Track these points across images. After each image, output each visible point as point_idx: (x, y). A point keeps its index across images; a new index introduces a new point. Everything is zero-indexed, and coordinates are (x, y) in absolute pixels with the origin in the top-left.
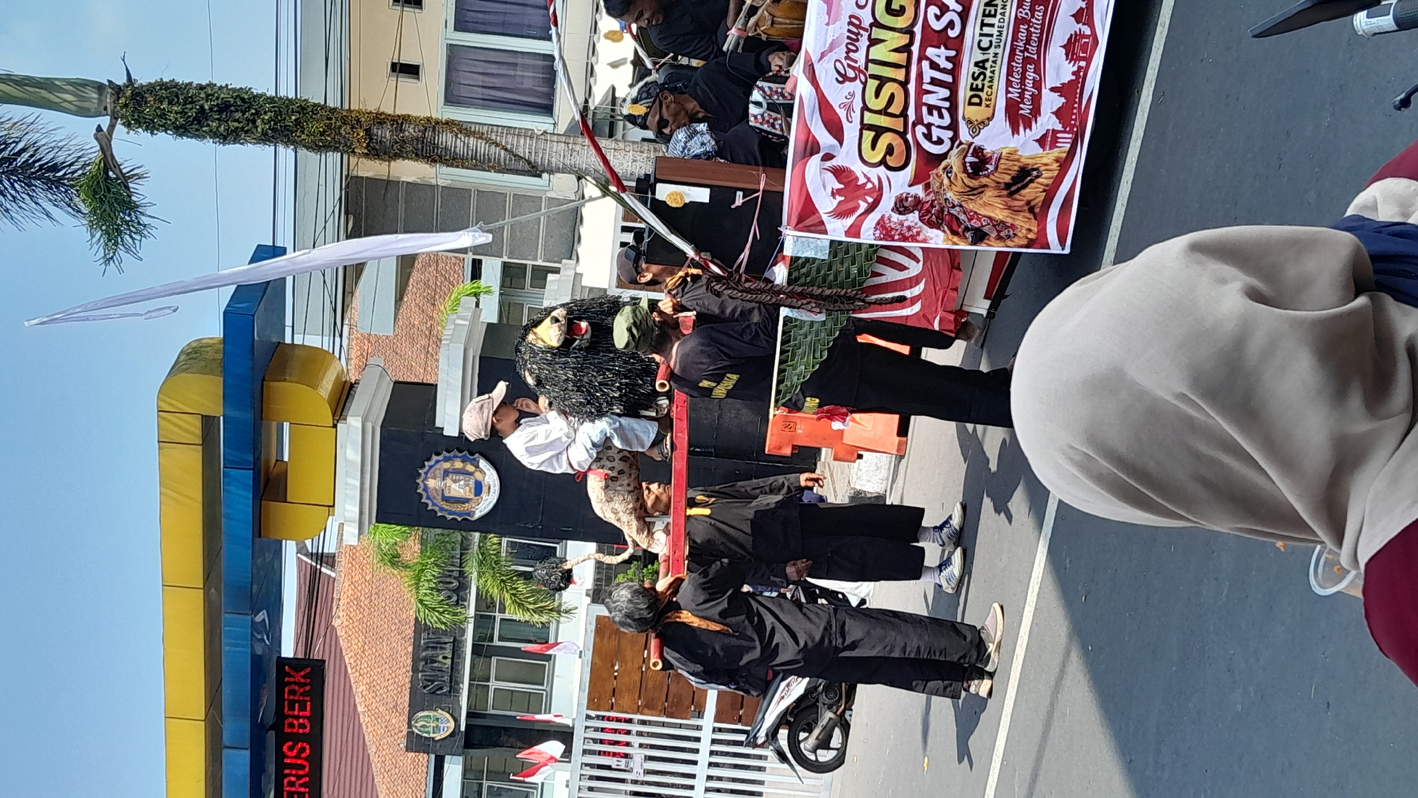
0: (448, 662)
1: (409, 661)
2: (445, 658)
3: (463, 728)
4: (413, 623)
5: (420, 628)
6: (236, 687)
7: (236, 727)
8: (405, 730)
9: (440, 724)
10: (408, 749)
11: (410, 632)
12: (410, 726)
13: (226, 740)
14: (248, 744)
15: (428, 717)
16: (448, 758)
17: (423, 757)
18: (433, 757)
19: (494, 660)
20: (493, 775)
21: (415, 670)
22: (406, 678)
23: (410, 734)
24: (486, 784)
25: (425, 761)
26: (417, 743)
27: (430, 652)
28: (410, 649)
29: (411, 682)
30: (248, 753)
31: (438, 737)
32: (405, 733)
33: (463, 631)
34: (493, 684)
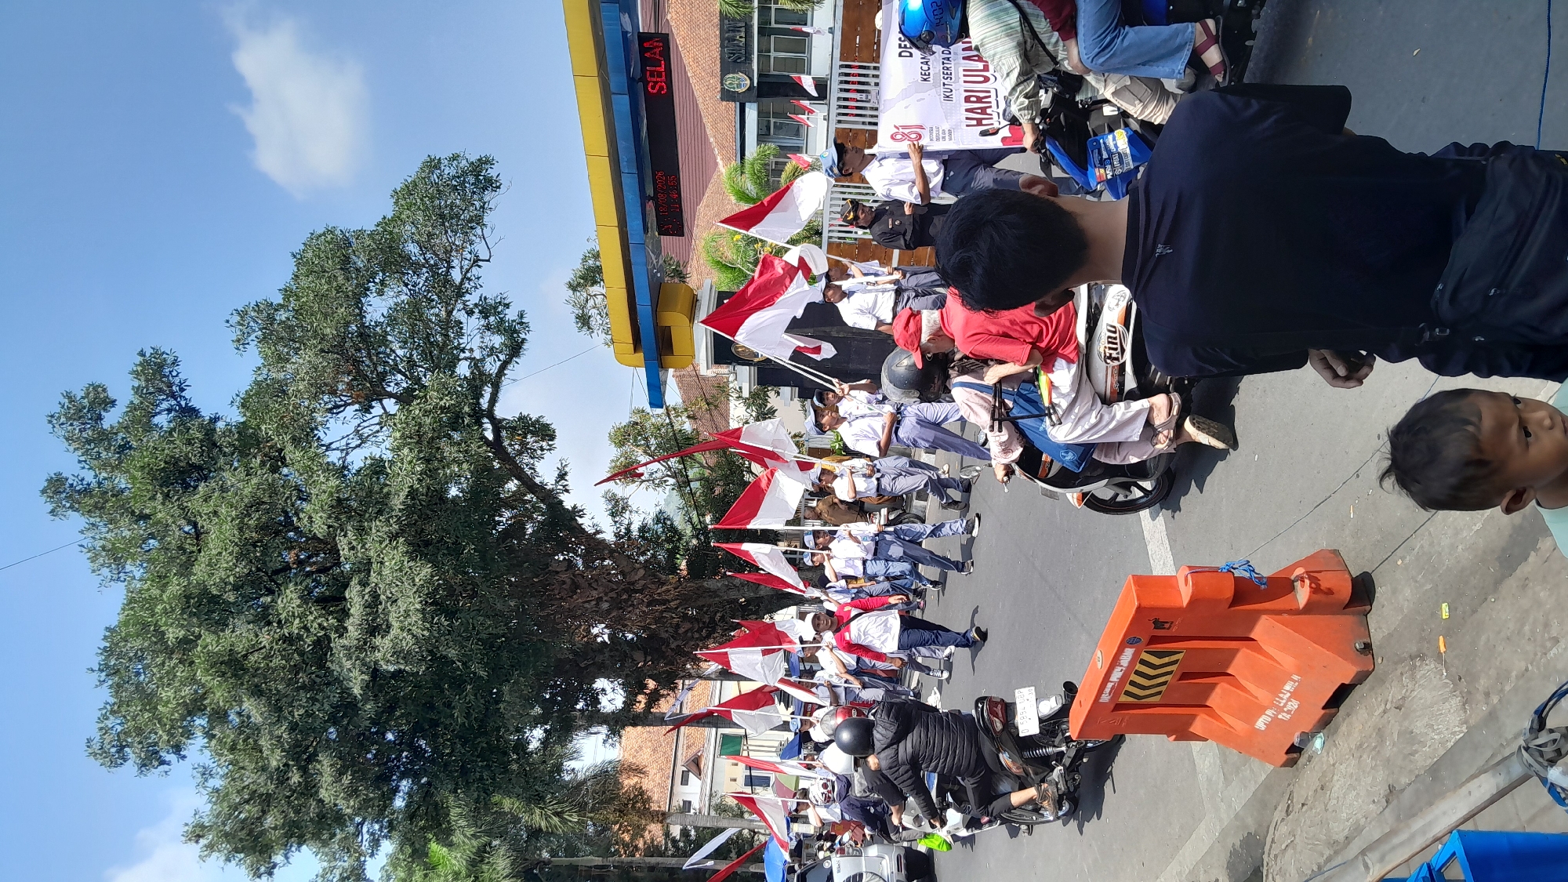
0: (743, 40)
1: (718, 41)
2: (741, 37)
3: (755, 85)
4: (718, 15)
5: (723, 17)
6: (615, 55)
7: (618, 81)
8: (719, 86)
9: (741, 82)
10: (722, 99)
11: (716, 20)
12: (722, 84)
13: (613, 89)
14: (626, 91)
15: (734, 77)
16: (747, 104)
17: (732, 104)
18: (738, 104)
19: (772, 37)
20: (776, 115)
21: (722, 46)
22: (717, 55)
23: (723, 89)
24: (772, 120)
25: (733, 107)
26: (727, 95)
27: (731, 34)
28: (718, 32)
29: (721, 55)
30: (627, 97)
31: (740, 90)
32: (719, 89)
33: (751, 18)
34: (773, 54)
